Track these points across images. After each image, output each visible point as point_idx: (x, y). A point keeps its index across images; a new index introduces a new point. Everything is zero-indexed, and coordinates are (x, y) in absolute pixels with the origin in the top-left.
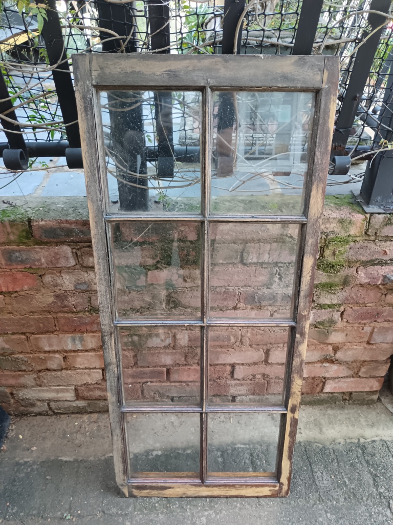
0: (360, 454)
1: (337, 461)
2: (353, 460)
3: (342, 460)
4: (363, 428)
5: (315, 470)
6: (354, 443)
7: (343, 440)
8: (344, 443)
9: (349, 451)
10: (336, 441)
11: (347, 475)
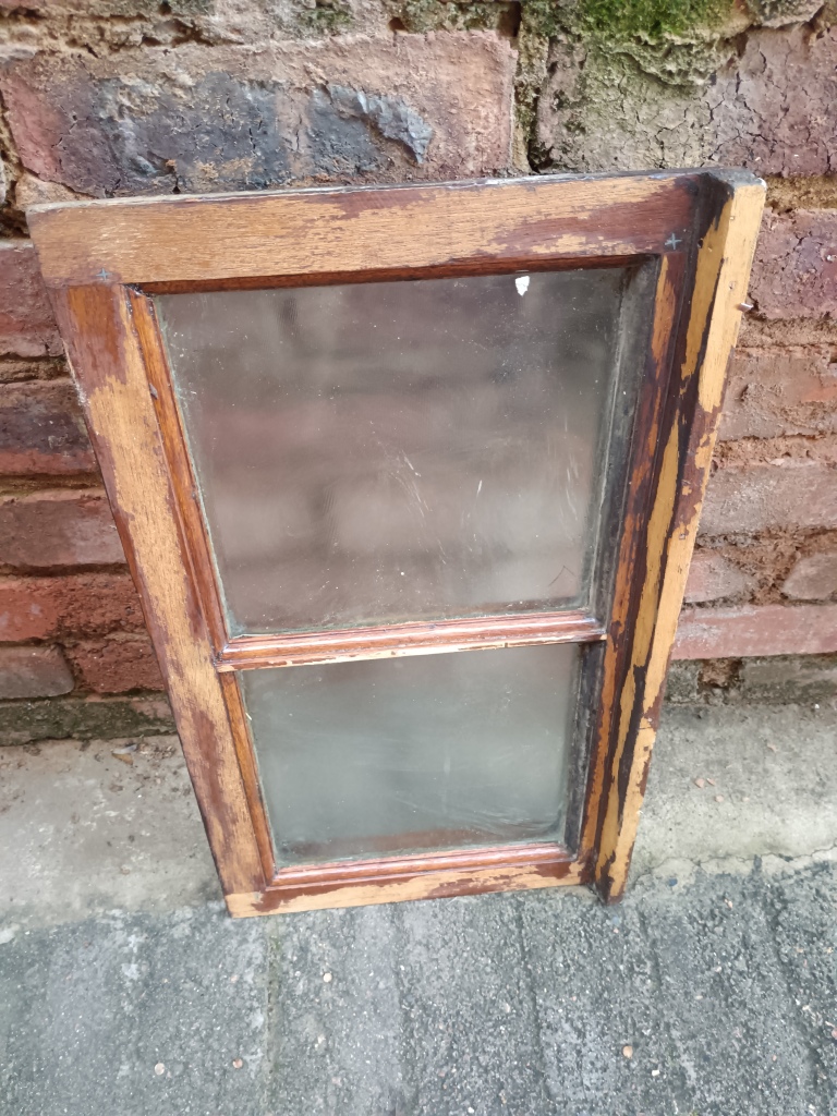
0: (758, 932)
1: (656, 966)
2: (724, 959)
3: (676, 959)
4: (777, 808)
5: (550, 1019)
6: (734, 880)
7: (688, 867)
8: (692, 881)
9: (713, 916)
10: (656, 871)
11: (693, 1037)
